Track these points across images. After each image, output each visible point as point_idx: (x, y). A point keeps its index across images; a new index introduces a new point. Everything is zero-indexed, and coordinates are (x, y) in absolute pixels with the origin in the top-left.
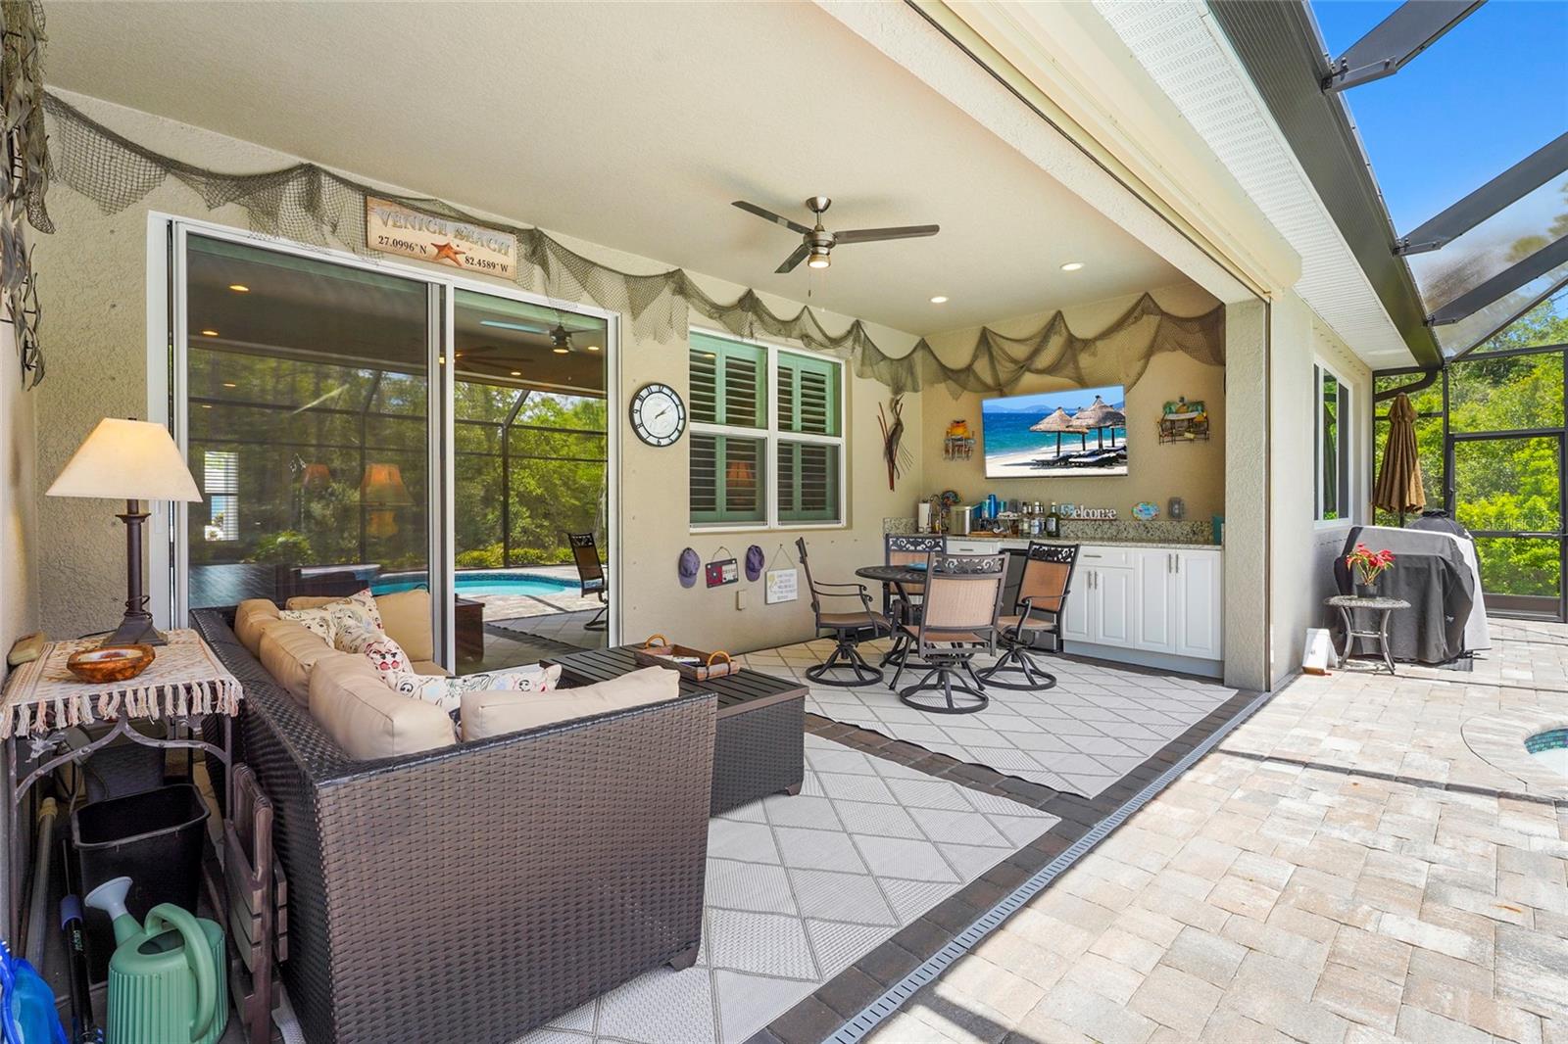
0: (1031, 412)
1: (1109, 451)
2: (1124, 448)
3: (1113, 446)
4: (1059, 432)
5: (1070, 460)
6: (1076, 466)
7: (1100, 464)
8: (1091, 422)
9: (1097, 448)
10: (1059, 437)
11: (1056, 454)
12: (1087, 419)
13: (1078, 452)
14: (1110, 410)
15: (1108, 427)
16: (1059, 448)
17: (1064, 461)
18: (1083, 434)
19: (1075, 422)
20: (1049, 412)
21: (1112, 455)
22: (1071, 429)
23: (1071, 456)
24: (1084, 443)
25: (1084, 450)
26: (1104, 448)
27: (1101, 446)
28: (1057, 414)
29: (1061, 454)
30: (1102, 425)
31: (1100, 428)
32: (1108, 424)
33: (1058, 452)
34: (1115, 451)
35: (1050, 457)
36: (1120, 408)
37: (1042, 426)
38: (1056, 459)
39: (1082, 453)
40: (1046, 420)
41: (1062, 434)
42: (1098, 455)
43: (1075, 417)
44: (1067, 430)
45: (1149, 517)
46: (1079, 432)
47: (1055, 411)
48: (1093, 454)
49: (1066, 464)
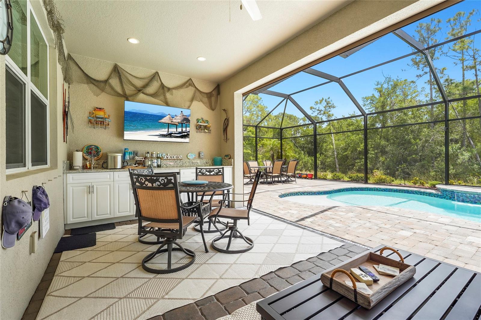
0: (159, 115)
1: (185, 132)
2: (189, 132)
3: (186, 131)
4: (169, 124)
5: (172, 135)
6: (174, 137)
7: (182, 137)
8: (179, 121)
9: (181, 131)
10: (169, 125)
11: (167, 132)
12: (178, 120)
13: (175, 132)
14: (186, 117)
15: (185, 123)
16: (168, 130)
17: (170, 135)
18: (177, 125)
19: (174, 121)
20: (165, 115)
21: (186, 134)
22: (173, 123)
23: (172, 133)
24: (177, 128)
25: (177, 131)
26: (183, 131)
27: (182, 130)
28: (168, 116)
29: (169, 132)
30: (183, 122)
31: (182, 124)
32: (185, 122)
33: (168, 131)
34: (186, 132)
35: (165, 133)
36: (189, 117)
37: (163, 120)
38: (167, 134)
39: (176, 132)
40: (164, 119)
41: (170, 124)
42: (181, 133)
43: (174, 118)
44: (171, 123)
45: (193, 158)
46: (175, 124)
47: (167, 115)
48: (180, 133)
49: (171, 136)
